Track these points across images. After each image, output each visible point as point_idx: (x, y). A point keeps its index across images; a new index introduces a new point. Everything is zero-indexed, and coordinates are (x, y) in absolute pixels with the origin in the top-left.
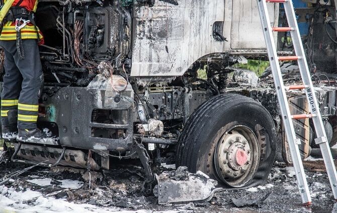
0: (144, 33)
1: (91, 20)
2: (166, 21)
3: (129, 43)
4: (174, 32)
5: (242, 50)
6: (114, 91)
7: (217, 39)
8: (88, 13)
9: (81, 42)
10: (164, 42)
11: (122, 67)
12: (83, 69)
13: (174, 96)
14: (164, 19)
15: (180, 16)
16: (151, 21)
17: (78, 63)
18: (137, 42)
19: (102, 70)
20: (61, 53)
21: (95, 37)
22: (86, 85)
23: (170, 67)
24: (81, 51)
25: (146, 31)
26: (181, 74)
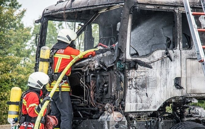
0: (132, 85)
1: (100, 79)
2: (146, 78)
3: (123, 92)
4: (150, 85)
5: (194, 95)
6: (115, 121)
7: (178, 88)
8: (98, 75)
9: (95, 92)
10: (145, 90)
11: (119, 106)
12: (96, 109)
13: (152, 124)
14: (144, 77)
15: (153, 75)
16: (136, 78)
17: (93, 105)
18: (128, 91)
19: (108, 109)
20: (83, 100)
21: (103, 89)
22: (98, 118)
23: (149, 106)
24: (94, 98)
25: (133, 84)
26: (156, 110)
